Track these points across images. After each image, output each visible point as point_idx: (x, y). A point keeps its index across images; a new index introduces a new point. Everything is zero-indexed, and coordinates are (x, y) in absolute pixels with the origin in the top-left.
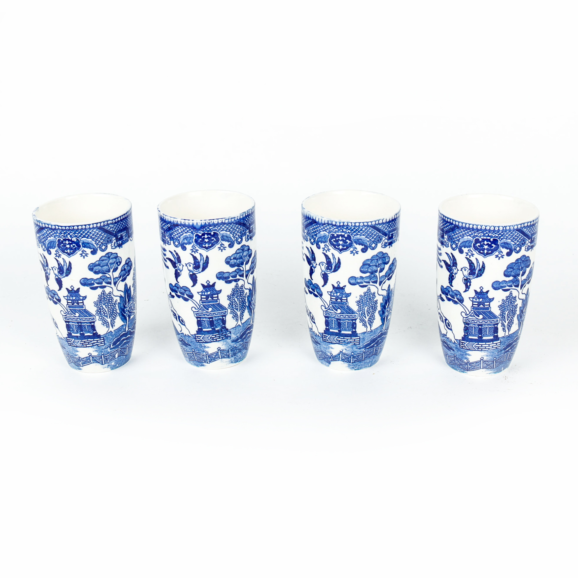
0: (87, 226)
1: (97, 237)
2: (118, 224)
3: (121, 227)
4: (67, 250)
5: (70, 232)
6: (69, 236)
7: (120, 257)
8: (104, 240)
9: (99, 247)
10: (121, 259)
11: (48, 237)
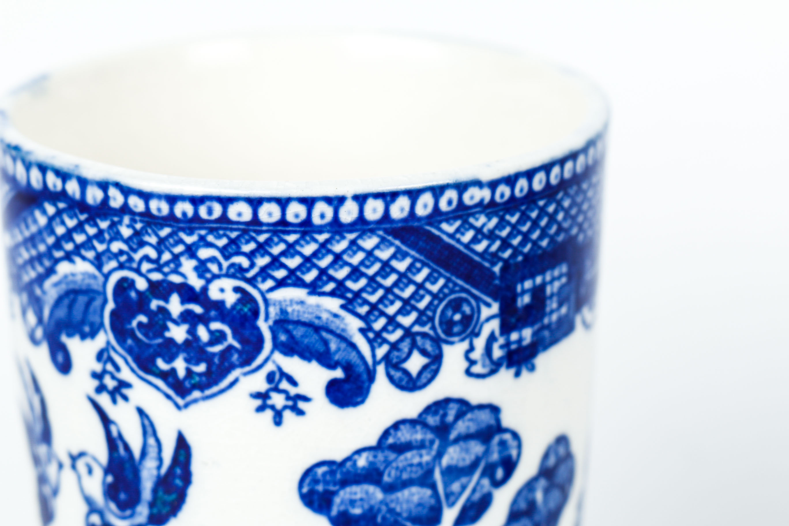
0: (320, 207)
1: (380, 293)
2: (529, 218)
3: (541, 237)
4: (170, 359)
5: (202, 238)
6: (193, 263)
7: (516, 436)
8: (422, 313)
9: (386, 358)
10: (519, 447)
11: (57, 261)
